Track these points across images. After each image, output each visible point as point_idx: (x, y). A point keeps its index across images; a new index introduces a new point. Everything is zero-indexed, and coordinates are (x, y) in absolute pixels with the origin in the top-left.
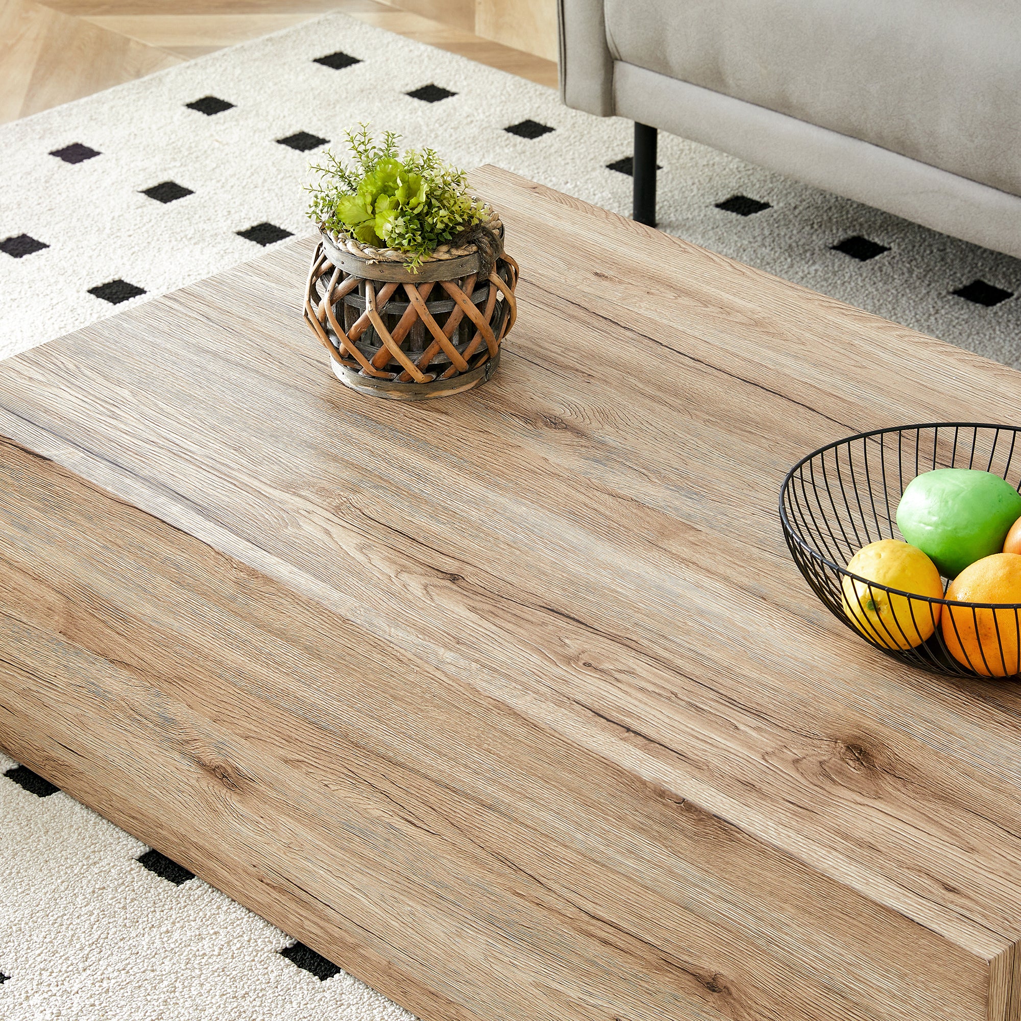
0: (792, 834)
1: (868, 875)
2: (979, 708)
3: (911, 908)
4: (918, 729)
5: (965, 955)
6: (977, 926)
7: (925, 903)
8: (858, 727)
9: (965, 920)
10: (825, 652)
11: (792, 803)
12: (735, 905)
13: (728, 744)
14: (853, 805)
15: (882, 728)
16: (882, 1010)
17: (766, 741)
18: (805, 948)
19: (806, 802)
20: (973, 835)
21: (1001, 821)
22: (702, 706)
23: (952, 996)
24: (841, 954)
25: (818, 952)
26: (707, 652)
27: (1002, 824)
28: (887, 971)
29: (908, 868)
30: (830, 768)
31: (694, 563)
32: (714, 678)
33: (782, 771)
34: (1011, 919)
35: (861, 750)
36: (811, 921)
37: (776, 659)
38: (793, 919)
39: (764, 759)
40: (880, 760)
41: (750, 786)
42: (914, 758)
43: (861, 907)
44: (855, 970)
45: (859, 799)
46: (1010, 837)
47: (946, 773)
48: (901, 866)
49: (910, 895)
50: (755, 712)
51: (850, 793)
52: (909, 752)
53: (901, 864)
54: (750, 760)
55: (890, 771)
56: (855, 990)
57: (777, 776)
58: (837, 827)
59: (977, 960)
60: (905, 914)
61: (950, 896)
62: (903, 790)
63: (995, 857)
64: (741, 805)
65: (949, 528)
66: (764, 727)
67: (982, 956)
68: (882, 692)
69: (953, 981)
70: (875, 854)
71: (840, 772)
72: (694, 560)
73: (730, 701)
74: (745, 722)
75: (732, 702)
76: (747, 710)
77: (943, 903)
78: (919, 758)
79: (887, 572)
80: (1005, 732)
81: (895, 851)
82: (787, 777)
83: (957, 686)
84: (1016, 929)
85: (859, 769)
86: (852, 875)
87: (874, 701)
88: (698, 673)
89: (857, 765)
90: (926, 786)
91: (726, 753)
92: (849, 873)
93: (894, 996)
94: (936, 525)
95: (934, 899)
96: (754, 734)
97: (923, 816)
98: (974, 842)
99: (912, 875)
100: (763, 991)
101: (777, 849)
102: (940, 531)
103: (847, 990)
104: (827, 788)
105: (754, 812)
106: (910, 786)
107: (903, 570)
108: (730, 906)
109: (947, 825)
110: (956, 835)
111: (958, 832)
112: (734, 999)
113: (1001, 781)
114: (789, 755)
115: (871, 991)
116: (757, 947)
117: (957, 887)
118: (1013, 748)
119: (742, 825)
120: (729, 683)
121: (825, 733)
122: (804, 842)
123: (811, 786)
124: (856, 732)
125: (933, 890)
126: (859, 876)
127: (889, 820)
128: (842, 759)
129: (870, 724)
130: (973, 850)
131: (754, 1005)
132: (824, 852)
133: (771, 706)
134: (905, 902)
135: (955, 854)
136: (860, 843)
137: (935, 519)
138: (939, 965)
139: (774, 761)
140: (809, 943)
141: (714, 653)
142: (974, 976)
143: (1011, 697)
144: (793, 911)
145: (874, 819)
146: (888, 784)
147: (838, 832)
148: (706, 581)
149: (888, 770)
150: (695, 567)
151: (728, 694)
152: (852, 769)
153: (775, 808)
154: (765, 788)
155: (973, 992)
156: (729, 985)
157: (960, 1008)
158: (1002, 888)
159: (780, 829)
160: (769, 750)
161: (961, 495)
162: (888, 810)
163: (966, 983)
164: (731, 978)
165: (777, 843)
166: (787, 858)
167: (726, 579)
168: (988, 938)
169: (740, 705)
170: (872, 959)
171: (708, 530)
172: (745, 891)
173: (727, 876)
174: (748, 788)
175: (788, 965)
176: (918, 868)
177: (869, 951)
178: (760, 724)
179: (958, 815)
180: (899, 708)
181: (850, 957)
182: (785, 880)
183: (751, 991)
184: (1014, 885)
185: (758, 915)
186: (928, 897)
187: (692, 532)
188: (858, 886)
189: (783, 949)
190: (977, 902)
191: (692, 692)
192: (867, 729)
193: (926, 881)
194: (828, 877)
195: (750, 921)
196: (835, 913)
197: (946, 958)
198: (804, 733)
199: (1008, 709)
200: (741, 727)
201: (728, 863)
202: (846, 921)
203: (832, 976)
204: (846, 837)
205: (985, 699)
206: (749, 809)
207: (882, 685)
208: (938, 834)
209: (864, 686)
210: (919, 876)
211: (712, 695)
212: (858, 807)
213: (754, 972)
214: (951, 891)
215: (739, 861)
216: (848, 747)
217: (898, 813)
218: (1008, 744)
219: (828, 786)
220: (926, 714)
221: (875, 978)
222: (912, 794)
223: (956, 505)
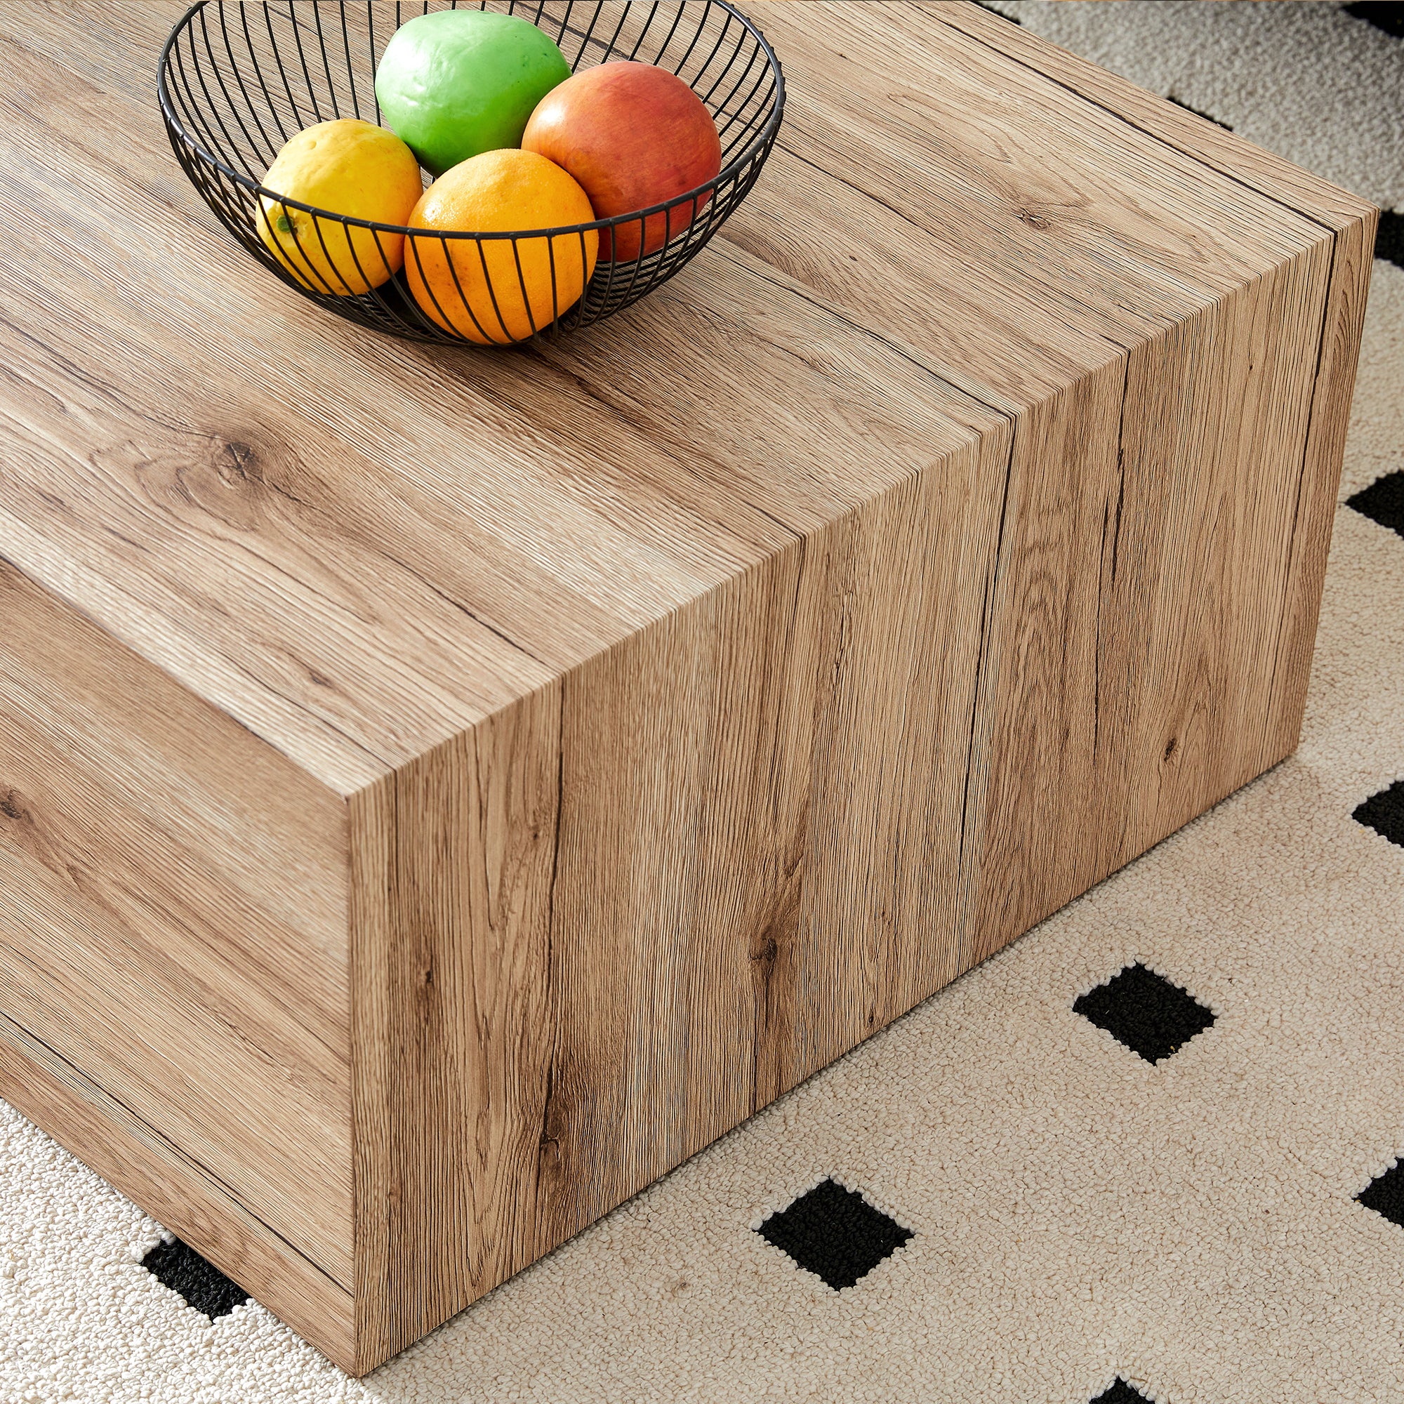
0: (99, 581)
1: (198, 653)
2: (455, 393)
3: (248, 708)
4: (349, 422)
5: (315, 786)
6: (344, 740)
7: (273, 700)
8: (254, 415)
9: (329, 730)
10: (240, 293)
11: (113, 532)
12: (24, 686)
13: (43, 434)
14: (209, 540)
15: (293, 420)
16: (220, 862)
17: (101, 432)
18: (117, 760)
19: (136, 532)
20: (383, 595)
21: (434, 574)
22: (19, 372)
23: (304, 848)
24: (161, 772)
25: (132, 766)
26: (55, 286)
27: (433, 579)
28: (221, 802)
29: (263, 644)
30: (191, 479)
31: (77, 144)
32: (54, 328)
33: (113, 481)
34: (400, 733)
35: (248, 452)
36: (121, 719)
37: (159, 301)
38: (97, 713)
39: (91, 459)
40: (273, 469)
41: (55, 503)
42: (327, 468)
43: (180, 703)
44: (182, 799)
45: (220, 529)
46: (439, 601)
47: (371, 494)
48: (253, 640)
49: (254, 687)
50: (100, 385)
51: (209, 519)
52: (322, 459)
53: (255, 637)
54: (69, 461)
55: (284, 489)
56: (183, 829)
57: (103, 489)
58: (171, 573)
59: (330, 794)
60: (237, 717)
61: (317, 691)
62: (294, 519)
63: (406, 632)
64: (32, 532)
65: (441, 106)
66: (106, 409)
67: (338, 790)
68: (310, 361)
69: (304, 825)
70: (218, 619)
71: (203, 487)
72: (80, 139)
73: (66, 365)
74: (78, 400)
75: (68, 367)
76: (89, 381)
77: (302, 703)
78: (335, 469)
79: (314, 172)
80: (483, 433)
81: (251, 616)
82: (118, 491)
83: (431, 358)
84: (402, 748)
85: (235, 483)
86: (173, 651)
87: (292, 374)
88: (29, 319)
89: (234, 475)
90: (332, 513)
91: (34, 449)
92: (170, 648)
93: (232, 842)
94: (423, 100)
95: (290, 695)
96: (87, 419)
97: (313, 562)
98: (380, 605)
99: (267, 656)
100: (71, 820)
101: (69, 605)
102: (427, 108)
103: (174, 828)
104: (175, 511)
105: (50, 544)
106: (307, 513)
107: (342, 169)
108: (18, 688)
109: (347, 577)
110: (357, 596)
111: (359, 589)
112: (37, 830)
113: (452, 510)
114: (132, 455)
115: (204, 832)
116: (58, 753)
117: (331, 678)
118: (488, 459)
119: (25, 565)
120: (72, 336)
121: (199, 423)
122: (114, 595)
123: (152, 507)
124: (250, 424)
125: (292, 681)
126: (183, 654)
127: (257, 565)
128: (214, 466)
129: (274, 411)
130: (375, 618)
131: (62, 840)
132: (140, 613)
133: (128, 377)
134: (243, 699)
135: (345, 625)
136: (200, 601)
137: (421, 90)
138: (284, 799)
139: (106, 464)
140: (120, 752)
141: (64, 288)
142: (329, 818)
143: (509, 377)
144: (96, 701)
145: (234, 564)
146: (273, 509)
147: (170, 582)
148: (88, 173)
149: (280, 487)
150: (77, 150)
151: (67, 356)
152: (224, 483)
153: (84, 540)
154: (79, 506)
155: (329, 843)
156: (29, 809)
157: (316, 867)
158: (402, 682)
159: (84, 573)
160: (103, 447)
161: (463, 54)
162: (261, 549)
163: (320, 829)
164: (31, 798)
165: (71, 595)
166: (82, 619)
167: (120, 171)
168: (354, 761)
169: (79, 374)
170: (201, 783)
171: (116, 92)
172: (34, 666)
173: (10, 642)
174: (52, 506)
175: (97, 784)
176: (279, 644)
177: (195, 770)
178: (102, 404)
179: (371, 565)
180: (328, 387)
181: (173, 779)
182: (82, 653)
183: (56, 818)
184: (422, 679)
185: (55, 704)
186: (282, 690)
187: (91, 94)
188: (176, 669)
189: (90, 759)
190: (355, 703)
191: (11, 349)
192: (266, 419)
193: (286, 667)
194: (135, 653)
195: (45, 713)
196: (149, 709)
197: (291, 789)
198: (167, 421)
199: (499, 397)
200: (71, 407)
201: (9, 622)
202: (163, 722)
203: (154, 805)
204: (181, 590)
205: (468, 378)
206: (42, 539)
207: (313, 350)
208: (328, 592)
209: (284, 350)
210: (278, 657)
211: (41, 355)
212: (216, 544)
213: (58, 791)
214: (320, 683)
215: (23, 619)
216: (229, 447)
217: (276, 556)
218: (482, 453)
219: (179, 507)
220: (368, 400)
221: (205, 811)
222: (306, 526)
223: (454, 70)
